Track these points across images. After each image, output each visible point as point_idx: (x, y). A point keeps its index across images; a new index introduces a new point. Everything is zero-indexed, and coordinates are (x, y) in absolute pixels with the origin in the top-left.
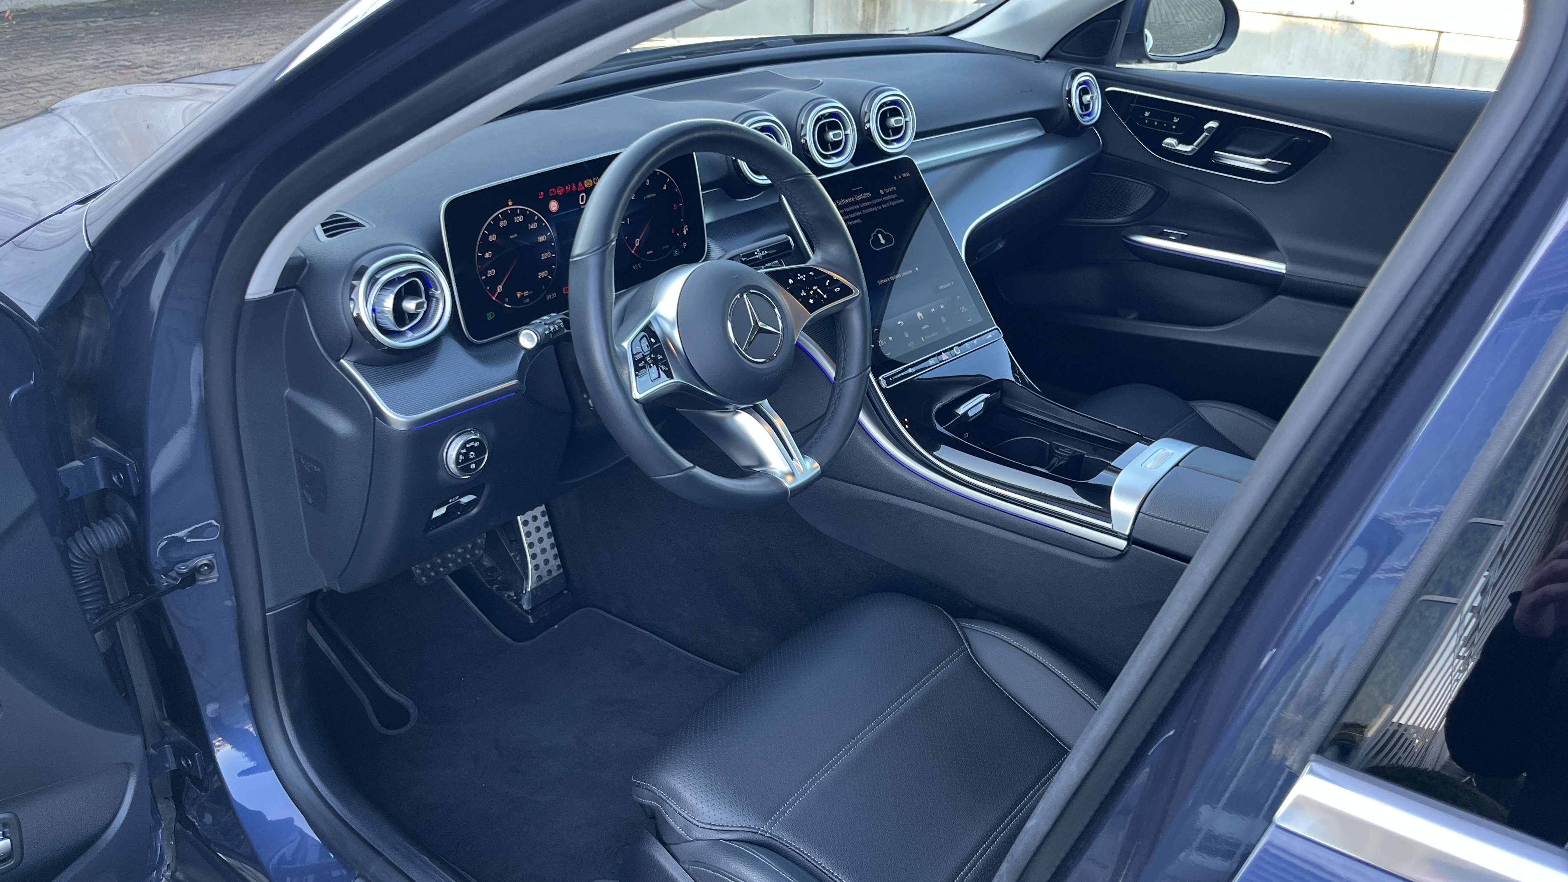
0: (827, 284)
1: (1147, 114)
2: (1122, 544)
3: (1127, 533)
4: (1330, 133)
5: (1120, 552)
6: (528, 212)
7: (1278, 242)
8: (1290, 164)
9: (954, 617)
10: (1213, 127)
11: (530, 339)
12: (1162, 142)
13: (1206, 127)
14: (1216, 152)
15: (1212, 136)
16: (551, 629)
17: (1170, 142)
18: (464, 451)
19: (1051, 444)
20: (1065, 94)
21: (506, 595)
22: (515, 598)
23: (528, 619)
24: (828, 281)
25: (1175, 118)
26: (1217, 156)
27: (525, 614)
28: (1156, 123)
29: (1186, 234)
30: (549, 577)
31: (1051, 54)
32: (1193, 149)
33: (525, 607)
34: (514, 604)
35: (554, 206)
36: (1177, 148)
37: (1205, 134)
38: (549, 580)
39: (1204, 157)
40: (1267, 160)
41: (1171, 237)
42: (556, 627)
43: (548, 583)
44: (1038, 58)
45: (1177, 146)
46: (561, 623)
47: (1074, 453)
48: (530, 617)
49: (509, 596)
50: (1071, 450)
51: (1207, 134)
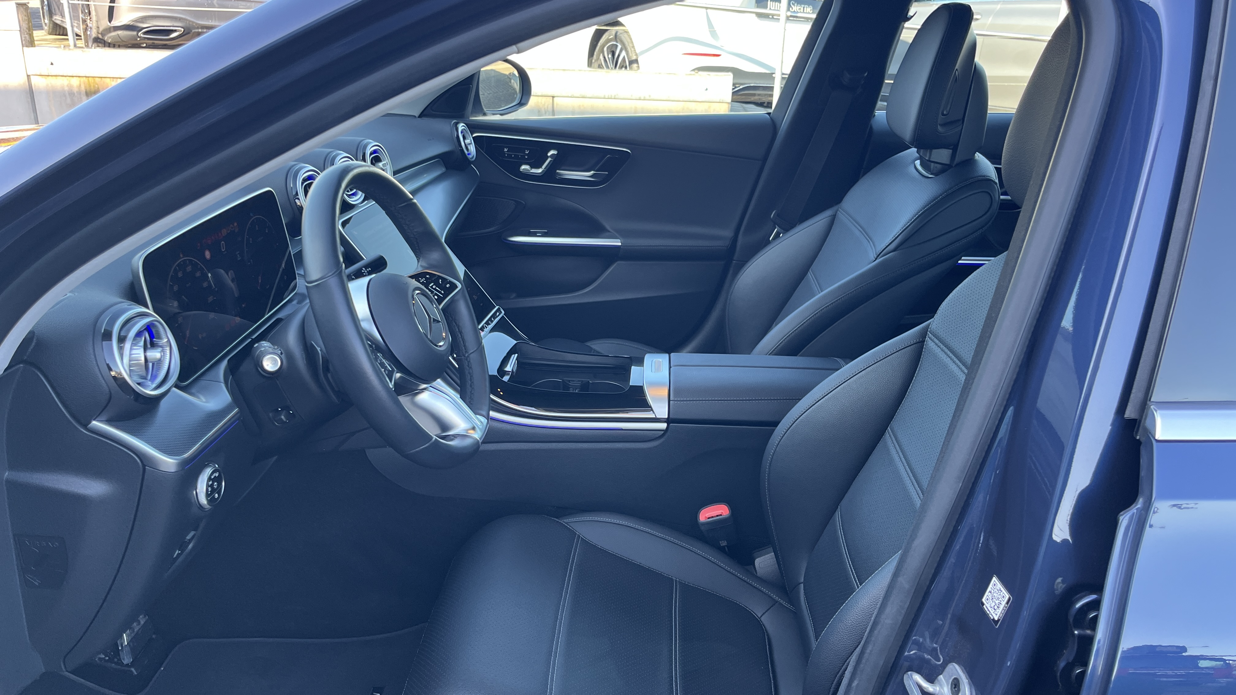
0: (441, 283)
1: (506, 150)
2: (664, 426)
3: (666, 417)
4: (630, 151)
5: (663, 432)
6: (193, 262)
7: (608, 227)
8: (607, 173)
9: (557, 518)
10: (555, 154)
11: (274, 362)
12: (519, 169)
13: (549, 154)
14: (557, 171)
15: (554, 160)
16: (159, 671)
17: (524, 167)
18: (210, 483)
19: (563, 380)
20: (455, 140)
21: (97, 659)
22: (107, 658)
23: (132, 671)
24: (440, 280)
25: (526, 151)
26: (560, 174)
27: (126, 668)
28: (513, 156)
29: (546, 231)
30: (139, 627)
31: (425, 113)
32: (543, 171)
33: (125, 662)
34: (109, 664)
35: (208, 254)
36: (531, 171)
37: (549, 159)
38: (139, 629)
39: (550, 175)
40: (592, 172)
41: (538, 235)
42: (162, 669)
43: (140, 633)
44: (415, 116)
45: (531, 170)
46: (164, 664)
47: (582, 383)
48: (133, 669)
49: (100, 659)
50: (579, 381)
51: (550, 159)
